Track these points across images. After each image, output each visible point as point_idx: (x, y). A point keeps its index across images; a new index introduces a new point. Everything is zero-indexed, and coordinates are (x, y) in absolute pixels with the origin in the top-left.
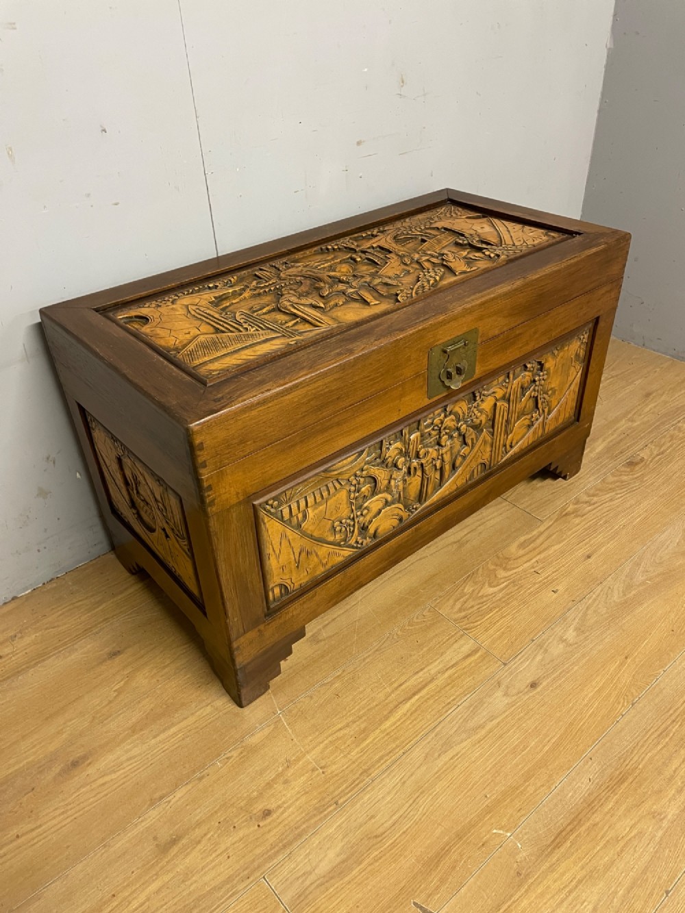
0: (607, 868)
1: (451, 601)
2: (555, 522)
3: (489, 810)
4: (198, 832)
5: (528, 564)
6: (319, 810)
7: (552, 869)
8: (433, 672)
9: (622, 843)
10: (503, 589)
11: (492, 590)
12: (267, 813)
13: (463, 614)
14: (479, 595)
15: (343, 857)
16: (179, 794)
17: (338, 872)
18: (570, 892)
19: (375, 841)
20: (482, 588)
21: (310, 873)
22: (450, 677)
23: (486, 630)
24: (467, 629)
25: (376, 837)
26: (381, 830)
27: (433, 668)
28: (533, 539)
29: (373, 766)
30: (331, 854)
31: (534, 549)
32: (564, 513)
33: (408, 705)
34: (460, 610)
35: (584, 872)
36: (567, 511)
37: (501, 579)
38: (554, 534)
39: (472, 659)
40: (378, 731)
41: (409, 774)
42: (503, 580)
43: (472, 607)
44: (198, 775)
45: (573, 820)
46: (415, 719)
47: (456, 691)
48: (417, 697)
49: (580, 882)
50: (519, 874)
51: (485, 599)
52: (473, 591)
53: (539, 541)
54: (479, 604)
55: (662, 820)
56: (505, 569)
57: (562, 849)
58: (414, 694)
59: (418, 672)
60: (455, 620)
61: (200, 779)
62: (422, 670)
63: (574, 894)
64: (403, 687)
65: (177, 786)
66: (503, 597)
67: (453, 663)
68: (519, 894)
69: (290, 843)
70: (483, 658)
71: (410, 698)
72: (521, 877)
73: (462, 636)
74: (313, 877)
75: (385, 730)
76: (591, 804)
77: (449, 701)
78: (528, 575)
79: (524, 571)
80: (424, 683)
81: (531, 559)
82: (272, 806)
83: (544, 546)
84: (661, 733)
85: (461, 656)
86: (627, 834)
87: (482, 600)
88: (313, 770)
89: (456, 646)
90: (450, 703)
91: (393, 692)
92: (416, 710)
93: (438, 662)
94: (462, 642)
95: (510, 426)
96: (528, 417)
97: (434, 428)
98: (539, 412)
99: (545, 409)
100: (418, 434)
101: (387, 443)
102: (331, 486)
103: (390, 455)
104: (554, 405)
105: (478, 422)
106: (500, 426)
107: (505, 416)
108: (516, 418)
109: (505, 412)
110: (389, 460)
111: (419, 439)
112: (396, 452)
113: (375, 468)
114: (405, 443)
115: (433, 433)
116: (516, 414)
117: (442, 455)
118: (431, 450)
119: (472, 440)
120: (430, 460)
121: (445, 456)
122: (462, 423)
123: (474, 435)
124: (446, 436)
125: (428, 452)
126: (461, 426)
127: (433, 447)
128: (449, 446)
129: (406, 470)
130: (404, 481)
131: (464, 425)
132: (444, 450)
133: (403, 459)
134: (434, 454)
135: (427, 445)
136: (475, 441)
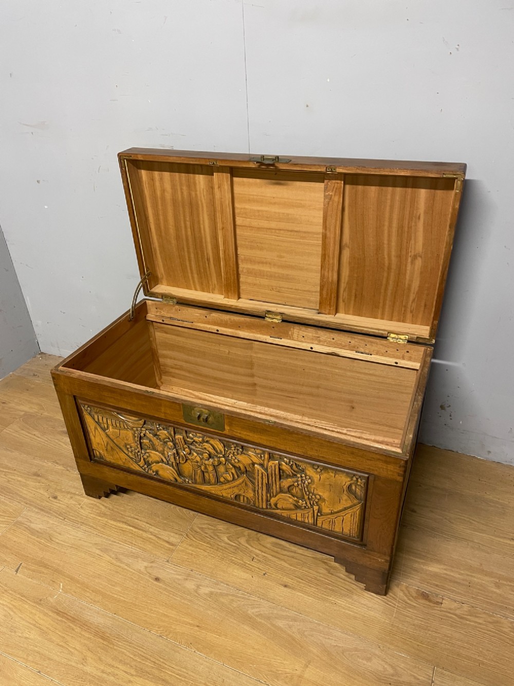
1: (206, 522)
2: (313, 558)
5: (260, 552)
6: (61, 514)
8: (151, 530)
10: (229, 544)
11: (226, 539)
12: (56, 497)
13: (198, 530)
14: (218, 534)
15: (40, 531)
19: (49, 539)
20: (224, 533)
21: (31, 522)
22: (150, 538)
23: (190, 545)
24: (187, 535)
25: (51, 539)
26: (55, 539)
27: (152, 529)
28: (286, 549)
29: (86, 525)
30: (41, 526)
31: (277, 552)
32: (325, 561)
33: (126, 526)
34: (201, 528)
36: (329, 562)
37: (238, 541)
38: (299, 560)
39: (167, 545)
40: (106, 520)
41: (85, 540)
42: (237, 542)
43: (207, 533)
46: (117, 532)
47: (140, 544)
48: (131, 528)
50: (41, 600)
51: (216, 538)
52: (220, 530)
53: (285, 553)
54: (210, 536)
56: (248, 541)
58: (133, 527)
59: (148, 523)
60: (192, 528)
62: (150, 525)
64: (136, 521)
66: (222, 546)
67: (160, 537)
69: (43, 511)
70: (169, 549)
71: (130, 526)
72: (39, 602)
73: (182, 535)
74: (29, 524)
75: (108, 522)
77: (134, 543)
78: (248, 555)
79: (251, 551)
80: (141, 528)
81: (264, 553)
82: (59, 497)
83: (282, 557)
84: (143, 656)
85: (167, 539)
87: (214, 536)
89: (172, 534)
90: (132, 543)
91: (131, 517)
92: (123, 531)
93: (158, 530)
94: (177, 536)
95: (272, 491)
96: (293, 498)
97: (196, 442)
98: (306, 503)
99: (314, 507)
100: (181, 437)
101: (158, 426)
102: (121, 423)
103: (160, 434)
104: (326, 510)
105: (237, 465)
106: (260, 483)
107: (265, 481)
108: (278, 489)
109: (264, 477)
110: (160, 437)
111: (183, 441)
112: (164, 436)
113: (151, 435)
114: (171, 435)
115: (197, 445)
116: (278, 486)
117: (205, 464)
118: (195, 454)
119: (232, 473)
120: (195, 460)
121: (208, 467)
122: (221, 456)
123: (233, 471)
124: (207, 454)
125: (193, 455)
126: (220, 457)
127: (198, 454)
128: (211, 463)
129: (175, 452)
130: (175, 458)
131: (223, 459)
132: (206, 462)
133: (171, 444)
134: (198, 459)
135: (194, 450)
136: (236, 476)
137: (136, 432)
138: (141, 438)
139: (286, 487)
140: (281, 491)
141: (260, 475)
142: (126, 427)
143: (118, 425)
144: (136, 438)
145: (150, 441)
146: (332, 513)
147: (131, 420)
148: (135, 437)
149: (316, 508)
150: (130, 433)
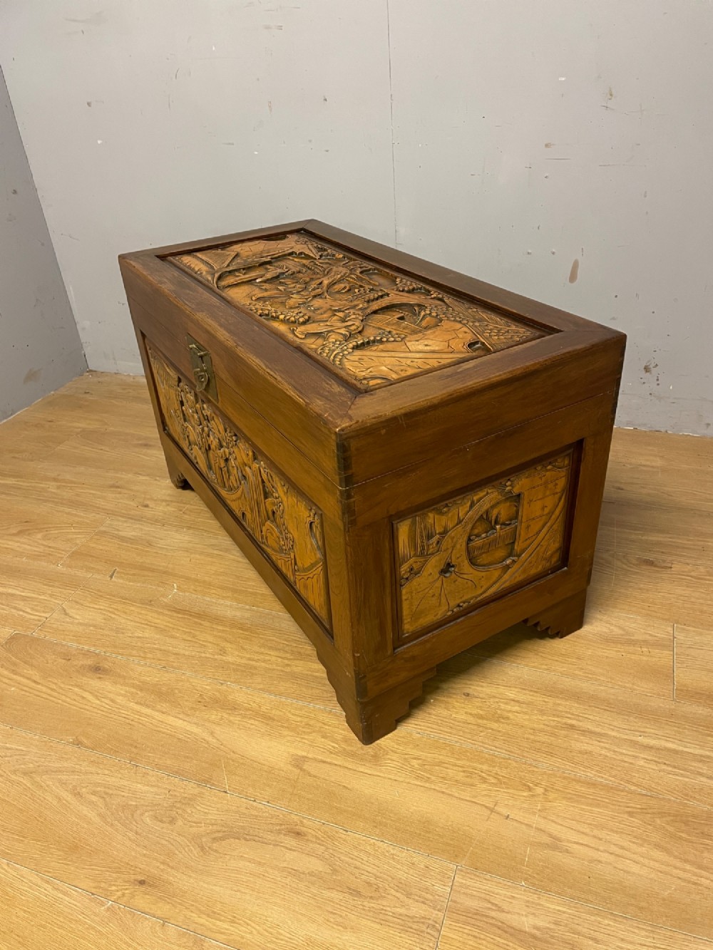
0: (172, 637)
3: (188, 579)
4: (126, 491)
6: (157, 521)
7: (159, 613)
9: (194, 640)
12: (147, 506)
15: (133, 538)
16: (144, 478)
17: (123, 539)
18: (147, 624)
19: (147, 544)
21: (118, 530)
25: (150, 545)
26: (156, 545)
30: (133, 533)
35: (162, 627)
44: (158, 478)
45: (199, 614)
49: (156, 627)
50: (151, 601)
55: (221, 655)
57: (175, 615)
61: (156, 480)
63: (145, 626)
65: (148, 475)
68: (138, 605)
69: (132, 519)
72: (149, 602)
74: (116, 532)
76: (217, 619)
82: (151, 506)
86: (200, 640)
88: (181, 511)
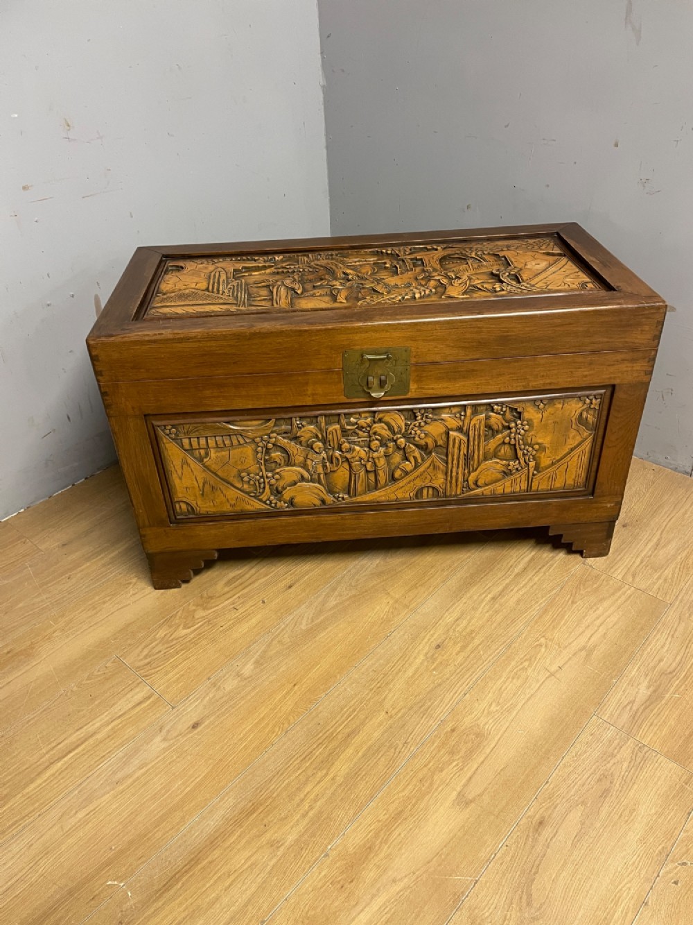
95: (472, 463)
96: (501, 462)
97: (360, 428)
98: (519, 463)
99: (530, 463)
100: (338, 426)
101: (298, 422)
102: (234, 438)
103: (303, 434)
104: (545, 461)
105: (423, 442)
106: (455, 457)
107: (464, 450)
108: (481, 457)
109: (462, 446)
110: (302, 439)
111: (339, 432)
112: (309, 435)
113: (286, 441)
114: (321, 430)
115: (361, 433)
116: (481, 453)
117: (373, 459)
118: (357, 448)
119: (415, 458)
120: (357, 458)
121: (377, 461)
122: (399, 436)
123: (417, 454)
124: (377, 442)
125: (354, 450)
126: (398, 439)
127: (361, 447)
128: (382, 453)
129: (325, 456)
130: (324, 467)
131: (402, 440)
132: (375, 455)
133: (320, 444)
134: (363, 454)
135: (354, 443)
136: (420, 461)
137: (260, 444)
138: (268, 451)
139: (492, 450)
140: (486, 459)
141: (457, 445)
142: (242, 441)
143: (227, 442)
144: (259, 455)
145: (284, 450)
146: (553, 464)
147: (252, 427)
148: (258, 453)
149: (532, 464)
150: (249, 450)
